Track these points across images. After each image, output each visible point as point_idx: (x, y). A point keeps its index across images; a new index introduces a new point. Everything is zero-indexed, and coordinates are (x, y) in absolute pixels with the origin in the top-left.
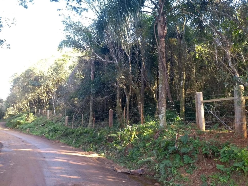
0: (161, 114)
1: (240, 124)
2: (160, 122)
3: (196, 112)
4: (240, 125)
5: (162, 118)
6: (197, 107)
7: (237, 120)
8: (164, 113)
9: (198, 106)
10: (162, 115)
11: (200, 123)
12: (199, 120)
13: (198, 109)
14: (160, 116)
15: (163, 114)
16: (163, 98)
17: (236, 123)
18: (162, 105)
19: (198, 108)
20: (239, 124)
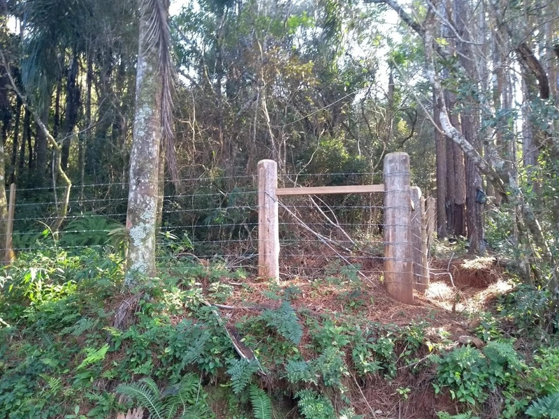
0: (141, 223)
1: (406, 264)
2: (133, 256)
3: (260, 222)
4: (404, 267)
5: (144, 240)
6: (264, 208)
7: (398, 254)
8: (153, 221)
9: (267, 206)
10: (145, 229)
11: (268, 260)
12: (268, 250)
13: (264, 214)
14: (137, 232)
15: (147, 225)
16: (150, 161)
17: (394, 260)
18: (147, 188)
19: (267, 211)
20: (402, 265)
